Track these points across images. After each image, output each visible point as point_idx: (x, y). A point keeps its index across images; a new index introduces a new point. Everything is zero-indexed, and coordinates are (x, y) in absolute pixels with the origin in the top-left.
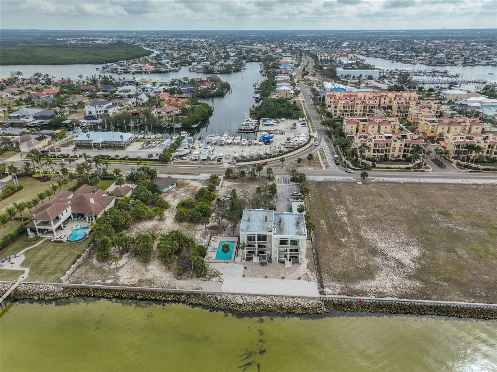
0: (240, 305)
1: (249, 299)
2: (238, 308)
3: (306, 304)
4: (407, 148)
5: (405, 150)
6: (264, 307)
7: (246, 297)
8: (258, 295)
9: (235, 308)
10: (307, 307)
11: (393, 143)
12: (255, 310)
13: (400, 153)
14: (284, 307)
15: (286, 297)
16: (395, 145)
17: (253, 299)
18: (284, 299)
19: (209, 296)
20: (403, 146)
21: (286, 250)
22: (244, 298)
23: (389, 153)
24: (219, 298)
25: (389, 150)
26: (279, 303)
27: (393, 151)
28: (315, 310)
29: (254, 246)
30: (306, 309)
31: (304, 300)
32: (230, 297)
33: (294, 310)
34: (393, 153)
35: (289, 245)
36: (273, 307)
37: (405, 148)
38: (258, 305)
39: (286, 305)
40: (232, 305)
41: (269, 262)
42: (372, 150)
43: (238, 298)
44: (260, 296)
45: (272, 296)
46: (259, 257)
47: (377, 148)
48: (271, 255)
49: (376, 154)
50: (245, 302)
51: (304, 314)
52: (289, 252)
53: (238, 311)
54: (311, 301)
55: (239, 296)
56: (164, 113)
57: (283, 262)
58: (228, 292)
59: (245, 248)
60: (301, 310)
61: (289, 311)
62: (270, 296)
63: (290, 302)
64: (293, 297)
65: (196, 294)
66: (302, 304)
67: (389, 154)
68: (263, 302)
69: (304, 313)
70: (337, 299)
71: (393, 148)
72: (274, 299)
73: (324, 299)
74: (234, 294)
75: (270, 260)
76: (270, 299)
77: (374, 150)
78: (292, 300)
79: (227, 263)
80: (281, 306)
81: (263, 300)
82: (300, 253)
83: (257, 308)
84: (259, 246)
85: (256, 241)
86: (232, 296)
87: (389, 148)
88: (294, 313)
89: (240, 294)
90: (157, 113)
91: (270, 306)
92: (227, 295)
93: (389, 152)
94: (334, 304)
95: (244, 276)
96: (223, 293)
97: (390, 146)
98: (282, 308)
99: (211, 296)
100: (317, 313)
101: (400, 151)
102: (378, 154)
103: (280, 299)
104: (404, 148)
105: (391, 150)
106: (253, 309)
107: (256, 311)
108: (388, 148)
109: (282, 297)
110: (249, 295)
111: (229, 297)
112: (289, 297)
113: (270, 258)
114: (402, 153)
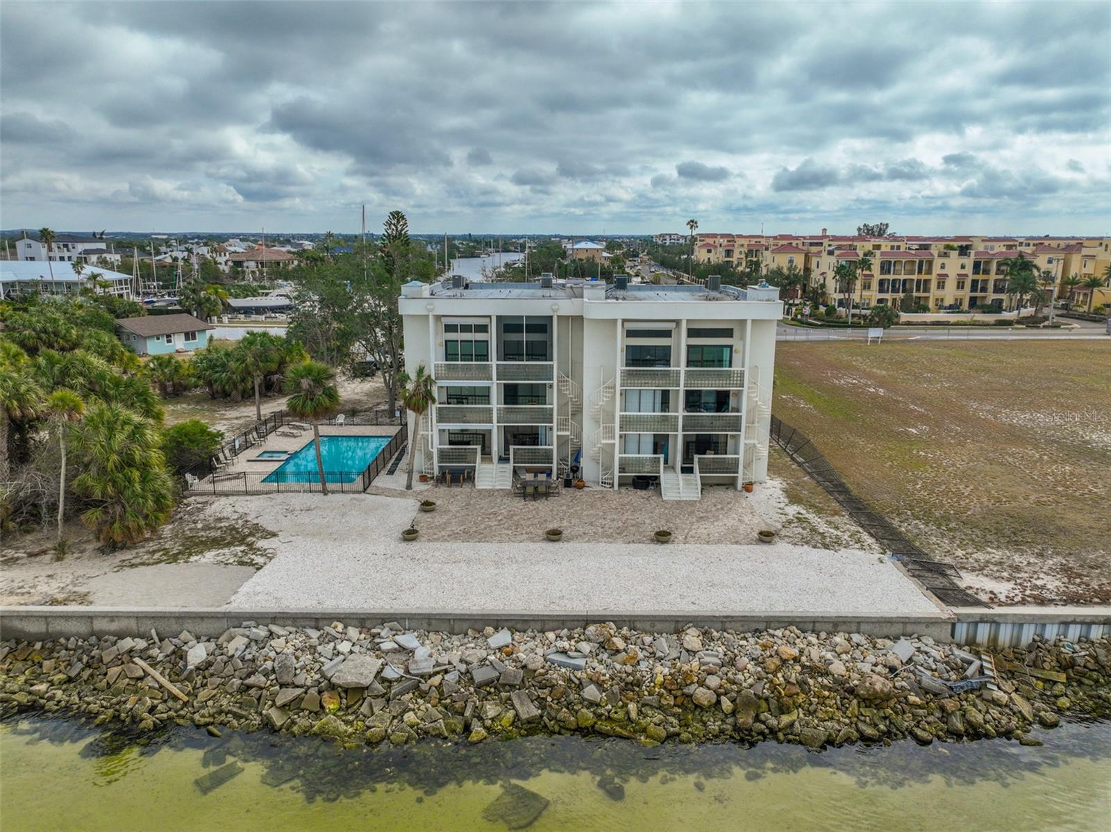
0: (355, 693)
1: (425, 654)
2: (333, 722)
3: (866, 668)
4: (980, 277)
5: (974, 283)
6: (542, 703)
7: (409, 640)
8: (498, 622)
9: (302, 722)
10: (880, 684)
11: (938, 262)
12: (467, 728)
13: (960, 293)
14: (703, 695)
15: (709, 626)
16: (943, 266)
17: (460, 651)
18: (692, 638)
19: (128, 643)
20: (969, 270)
21: (665, 394)
22: (387, 645)
23: (926, 295)
24: (197, 654)
25: (927, 282)
26: (662, 671)
27: (941, 285)
28: (950, 704)
29: (484, 395)
30: (873, 700)
31: (839, 639)
32: (285, 643)
33: (783, 710)
34: (940, 293)
35: (680, 366)
36: (612, 698)
37: (976, 277)
38: (496, 687)
39: (713, 681)
40: (289, 694)
41: (568, 484)
42: (875, 285)
43: (344, 647)
44: (517, 624)
45: (601, 620)
46: (510, 467)
47: (891, 277)
48: (577, 454)
49: (888, 296)
50: (390, 673)
51: (867, 740)
52: (679, 412)
53: (326, 738)
54: (903, 650)
55: (353, 632)
56: (252, 265)
57: (646, 483)
58: (271, 607)
59: (433, 409)
60: (842, 708)
61: (745, 719)
62: (587, 621)
63: (743, 661)
64: (759, 626)
65: (31, 639)
66: (838, 668)
67: (927, 298)
68: (536, 663)
69: (869, 731)
70: (1074, 632)
71: (939, 275)
72: (620, 643)
73: (983, 633)
74: (317, 620)
75: (573, 479)
76: (586, 647)
77: (881, 282)
78: (752, 645)
79: (325, 492)
80: (677, 685)
81: (532, 652)
82: (743, 414)
83: (491, 710)
84: (511, 394)
85: (494, 362)
86: (298, 640)
87: (927, 277)
88: (790, 737)
89: (365, 622)
90: (230, 263)
91: (591, 692)
92: (261, 632)
93: (926, 290)
94: (1066, 665)
95: (410, 535)
96: (238, 620)
97: (929, 272)
98: (689, 705)
99: (141, 644)
100: (975, 733)
101: (960, 285)
102: (895, 295)
103: (664, 644)
104: (971, 277)
105: (933, 285)
106: (458, 723)
107: (478, 731)
108: (923, 277)
109: (677, 625)
110: (430, 623)
111: (278, 643)
112: (724, 623)
113: (575, 469)
114: (966, 294)
